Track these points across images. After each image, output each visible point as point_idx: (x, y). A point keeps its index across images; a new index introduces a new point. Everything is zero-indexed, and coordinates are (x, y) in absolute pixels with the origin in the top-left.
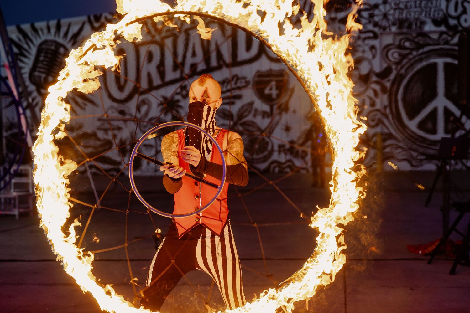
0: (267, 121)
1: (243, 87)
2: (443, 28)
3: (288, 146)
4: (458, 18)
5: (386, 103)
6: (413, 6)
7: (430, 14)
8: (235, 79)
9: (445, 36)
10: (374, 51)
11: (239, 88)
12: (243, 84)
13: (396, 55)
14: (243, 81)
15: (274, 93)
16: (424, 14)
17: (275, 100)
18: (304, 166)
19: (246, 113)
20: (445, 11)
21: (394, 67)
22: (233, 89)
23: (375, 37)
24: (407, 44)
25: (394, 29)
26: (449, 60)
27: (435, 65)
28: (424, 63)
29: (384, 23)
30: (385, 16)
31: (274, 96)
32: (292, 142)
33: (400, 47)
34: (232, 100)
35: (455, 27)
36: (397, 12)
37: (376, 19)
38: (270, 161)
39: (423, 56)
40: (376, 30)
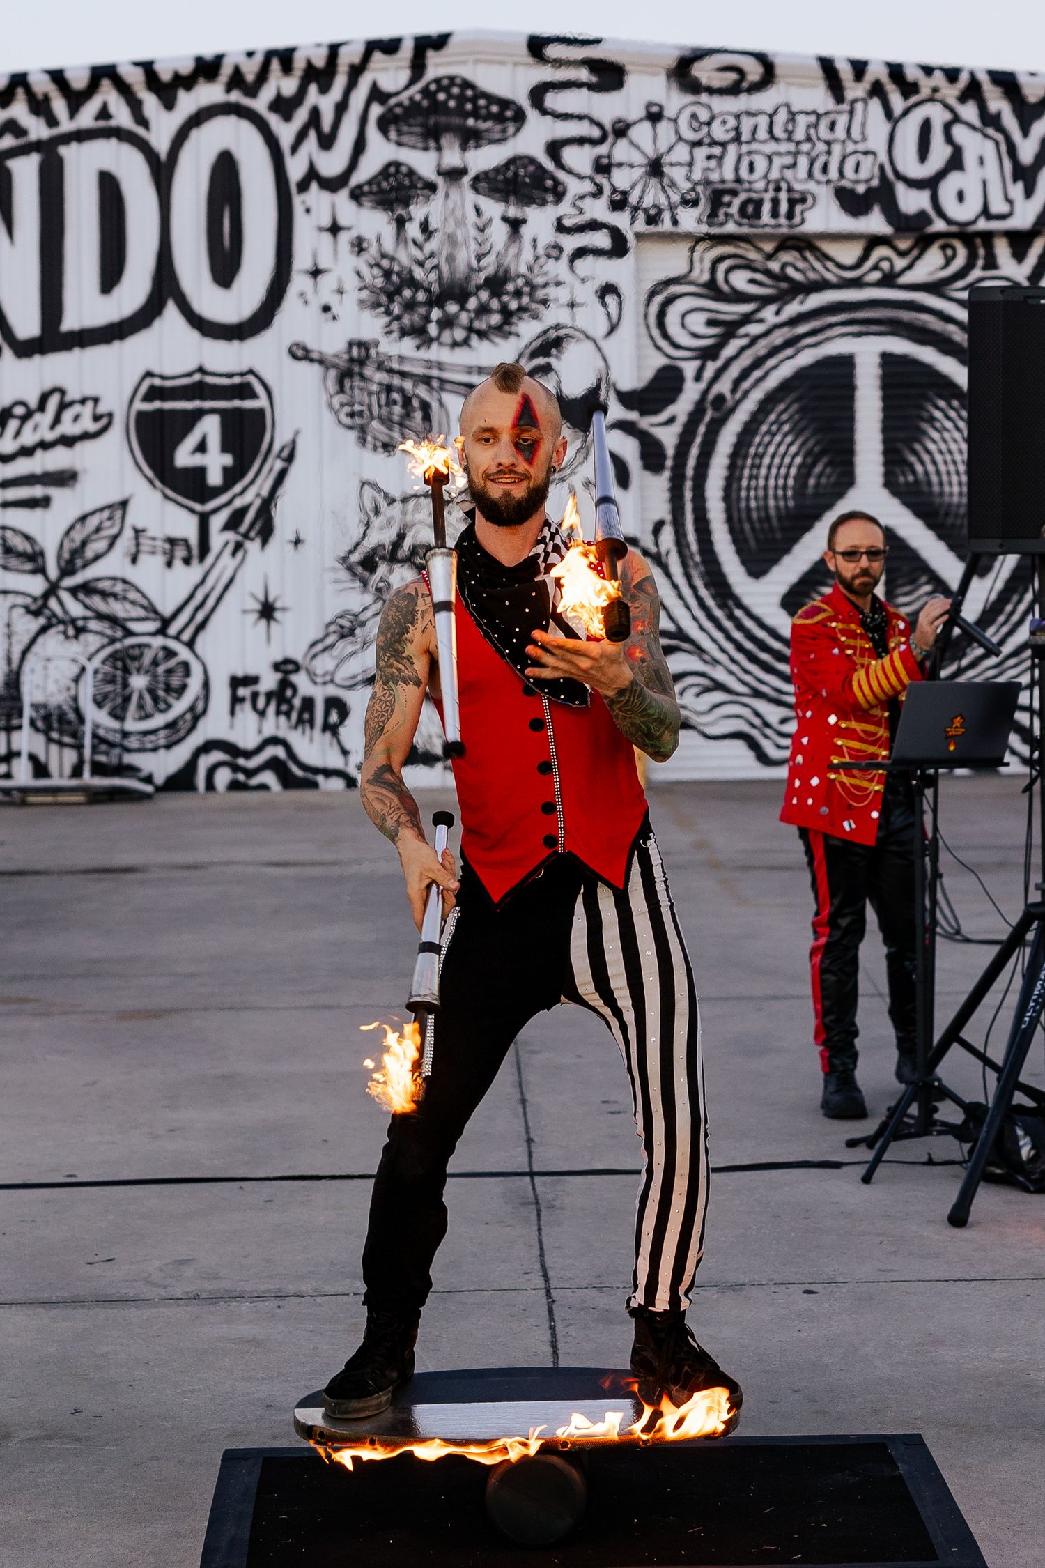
0: (184, 578)
1: (86, 436)
2: (875, 223)
3: (269, 681)
4: (931, 184)
5: (661, 508)
6: (762, 134)
7: (825, 169)
8: (53, 402)
9: (881, 252)
10: (611, 300)
11: (68, 441)
12: (88, 425)
13: (697, 322)
14: (87, 410)
15: (216, 463)
16: (803, 162)
17: (217, 492)
18: (335, 761)
19: (98, 546)
20: (883, 157)
21: (689, 369)
22: (44, 445)
23: (619, 248)
24: (740, 280)
25: (690, 220)
26: (899, 346)
27: (846, 364)
28: (806, 358)
29: (653, 196)
30: (655, 168)
31: (214, 478)
32: (286, 667)
33: (712, 290)
34: (37, 491)
35: (922, 217)
36: (701, 153)
37: (621, 179)
38: (195, 740)
39: (802, 329)
40: (621, 220)
